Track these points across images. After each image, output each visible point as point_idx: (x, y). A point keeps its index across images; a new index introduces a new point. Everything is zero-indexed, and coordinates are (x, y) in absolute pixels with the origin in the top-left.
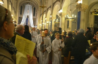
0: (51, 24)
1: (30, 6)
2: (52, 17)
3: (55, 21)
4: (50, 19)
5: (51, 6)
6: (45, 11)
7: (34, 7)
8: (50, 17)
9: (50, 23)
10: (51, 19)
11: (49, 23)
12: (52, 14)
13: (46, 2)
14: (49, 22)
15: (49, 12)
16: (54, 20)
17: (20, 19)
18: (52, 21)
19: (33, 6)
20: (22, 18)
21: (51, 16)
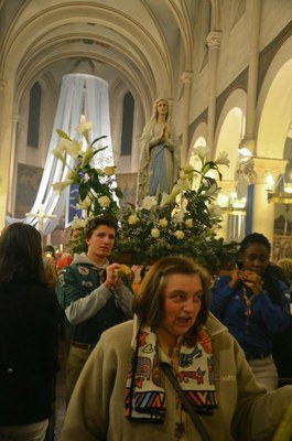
0: (249, 209)
1: (99, 86)
2: (255, 155)
3: (280, 187)
4: (238, 172)
5: (247, 70)
6: (203, 117)
7: (122, 93)
8: (241, 156)
9: (242, 203)
10: (246, 177)
11: (230, 208)
12: (251, 137)
13: (212, 44)
14: (234, 195)
15: (235, 119)
16: (269, 183)
17: (24, 179)
18: (251, 191)
19: (118, 83)
20: (42, 170)
21: (246, 152)
